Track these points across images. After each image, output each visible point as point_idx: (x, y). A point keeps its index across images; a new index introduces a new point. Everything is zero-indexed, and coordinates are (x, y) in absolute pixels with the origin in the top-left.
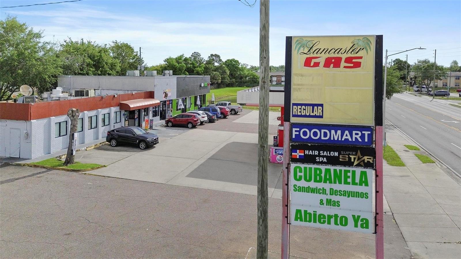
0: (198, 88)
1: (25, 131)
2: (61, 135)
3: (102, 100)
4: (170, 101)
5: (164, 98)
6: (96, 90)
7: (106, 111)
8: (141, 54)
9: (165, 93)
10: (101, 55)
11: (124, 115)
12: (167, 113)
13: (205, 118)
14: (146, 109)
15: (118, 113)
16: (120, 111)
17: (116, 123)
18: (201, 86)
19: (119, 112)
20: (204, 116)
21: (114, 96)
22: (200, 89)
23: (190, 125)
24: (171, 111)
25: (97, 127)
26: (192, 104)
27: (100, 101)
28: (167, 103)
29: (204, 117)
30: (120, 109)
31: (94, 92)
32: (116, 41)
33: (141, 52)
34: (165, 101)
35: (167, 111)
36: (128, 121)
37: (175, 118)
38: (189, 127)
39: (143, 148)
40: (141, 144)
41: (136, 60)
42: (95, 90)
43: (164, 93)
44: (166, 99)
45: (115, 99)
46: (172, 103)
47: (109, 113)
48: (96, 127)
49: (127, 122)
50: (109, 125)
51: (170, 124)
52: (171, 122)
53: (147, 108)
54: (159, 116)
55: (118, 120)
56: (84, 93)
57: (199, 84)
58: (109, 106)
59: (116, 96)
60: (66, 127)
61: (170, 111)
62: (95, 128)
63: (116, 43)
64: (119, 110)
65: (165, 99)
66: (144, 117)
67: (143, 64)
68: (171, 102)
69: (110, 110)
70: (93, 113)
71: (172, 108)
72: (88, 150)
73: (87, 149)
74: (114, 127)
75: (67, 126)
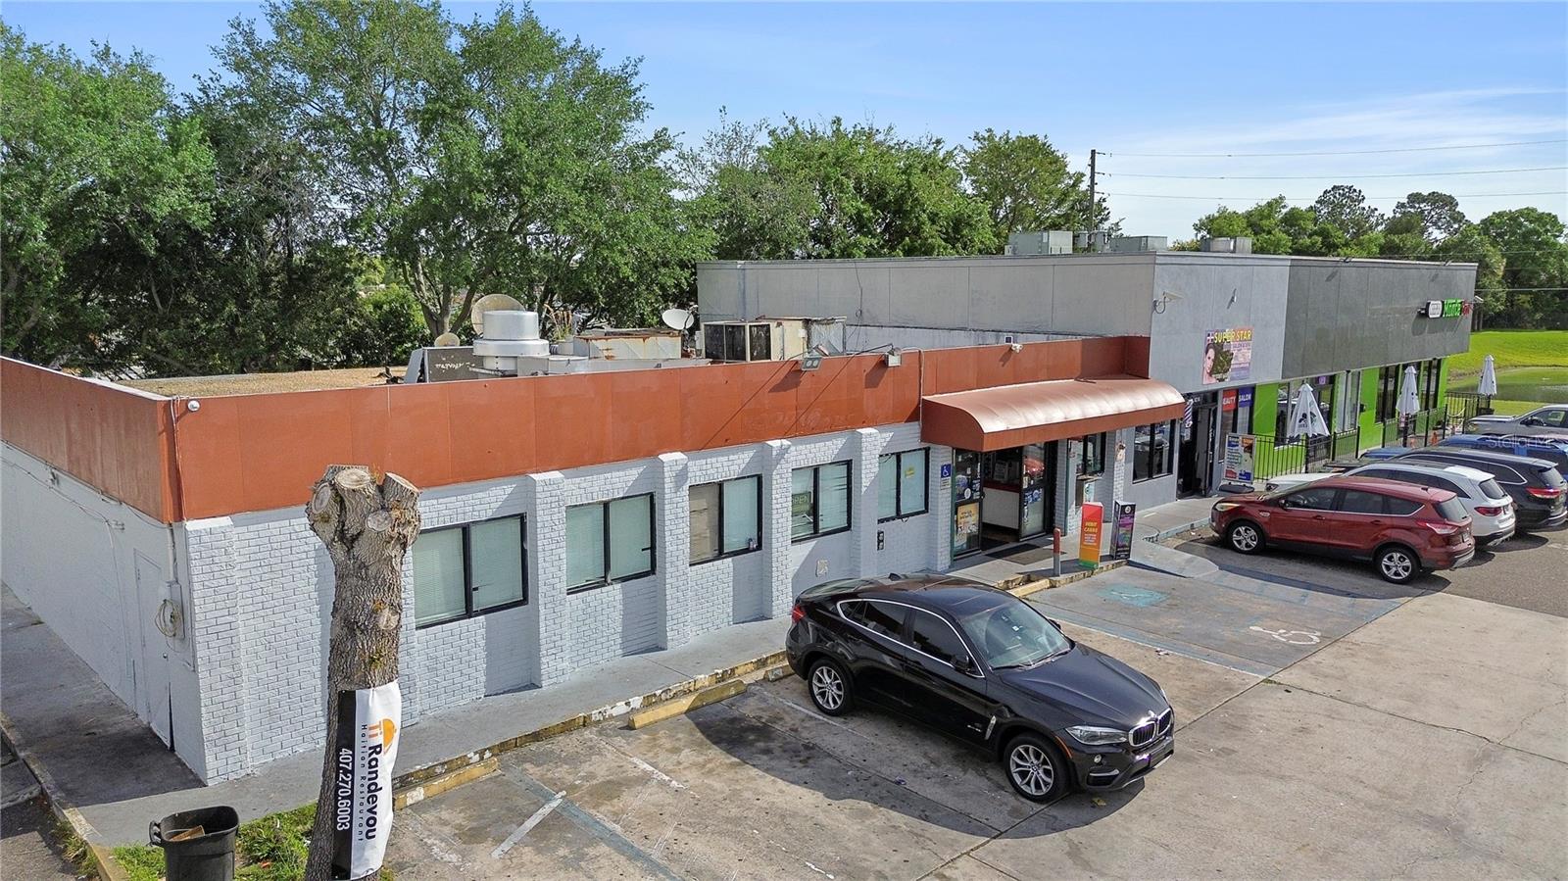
0: (1407, 327)
1: (164, 592)
2: (480, 600)
3: (797, 385)
4: (1239, 391)
5: (1210, 374)
6: (815, 328)
7: (825, 449)
8: (1097, 178)
9: (1218, 348)
10: (908, 182)
11: (947, 470)
12: (1222, 457)
13: (1502, 516)
14: (1098, 438)
15: (913, 464)
16: (927, 451)
17: (899, 516)
18: (1426, 315)
19: (920, 456)
20: (1493, 503)
21: (883, 363)
22: (1417, 331)
23: (1396, 564)
24: (1249, 448)
25: (759, 547)
26: (1362, 410)
27: (777, 388)
28: (1225, 402)
29: (1496, 511)
30: (924, 437)
31: (802, 333)
32: (990, 130)
33: (1096, 171)
34: (1215, 394)
35: (1222, 444)
36: (980, 502)
37: (1282, 507)
38: (1390, 574)
39: (1032, 790)
40: (1020, 756)
41: (1072, 208)
42: (807, 323)
43: (1211, 353)
44: (1221, 380)
45: (887, 376)
46: (1252, 403)
47: (849, 463)
48: (758, 543)
49: (973, 508)
50: (848, 528)
51: (1245, 537)
52: (1251, 523)
53: (1104, 435)
54: (1170, 471)
55: (911, 501)
56: (744, 339)
57: (1416, 304)
58: (849, 419)
59: (893, 361)
60: (524, 552)
61: (1241, 449)
62: (747, 551)
63: (991, 138)
64: (917, 444)
65: (1211, 384)
66: (1080, 484)
67: (1106, 225)
68: (1249, 397)
69: (856, 444)
70: (728, 464)
71: (1250, 432)
72: (644, 727)
73: (640, 720)
74: (879, 541)
75: (528, 547)
